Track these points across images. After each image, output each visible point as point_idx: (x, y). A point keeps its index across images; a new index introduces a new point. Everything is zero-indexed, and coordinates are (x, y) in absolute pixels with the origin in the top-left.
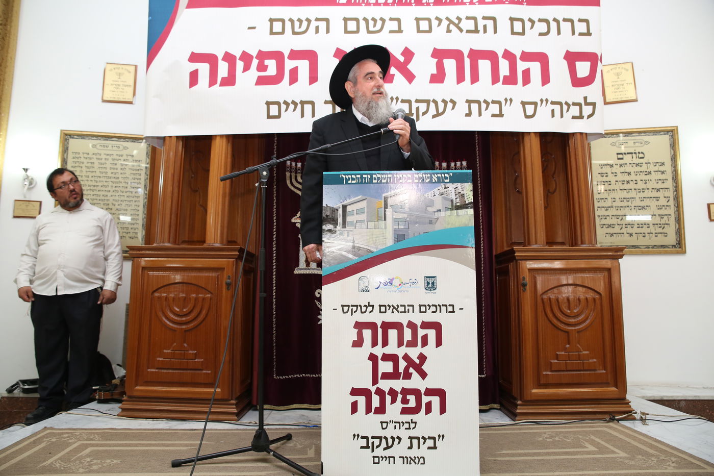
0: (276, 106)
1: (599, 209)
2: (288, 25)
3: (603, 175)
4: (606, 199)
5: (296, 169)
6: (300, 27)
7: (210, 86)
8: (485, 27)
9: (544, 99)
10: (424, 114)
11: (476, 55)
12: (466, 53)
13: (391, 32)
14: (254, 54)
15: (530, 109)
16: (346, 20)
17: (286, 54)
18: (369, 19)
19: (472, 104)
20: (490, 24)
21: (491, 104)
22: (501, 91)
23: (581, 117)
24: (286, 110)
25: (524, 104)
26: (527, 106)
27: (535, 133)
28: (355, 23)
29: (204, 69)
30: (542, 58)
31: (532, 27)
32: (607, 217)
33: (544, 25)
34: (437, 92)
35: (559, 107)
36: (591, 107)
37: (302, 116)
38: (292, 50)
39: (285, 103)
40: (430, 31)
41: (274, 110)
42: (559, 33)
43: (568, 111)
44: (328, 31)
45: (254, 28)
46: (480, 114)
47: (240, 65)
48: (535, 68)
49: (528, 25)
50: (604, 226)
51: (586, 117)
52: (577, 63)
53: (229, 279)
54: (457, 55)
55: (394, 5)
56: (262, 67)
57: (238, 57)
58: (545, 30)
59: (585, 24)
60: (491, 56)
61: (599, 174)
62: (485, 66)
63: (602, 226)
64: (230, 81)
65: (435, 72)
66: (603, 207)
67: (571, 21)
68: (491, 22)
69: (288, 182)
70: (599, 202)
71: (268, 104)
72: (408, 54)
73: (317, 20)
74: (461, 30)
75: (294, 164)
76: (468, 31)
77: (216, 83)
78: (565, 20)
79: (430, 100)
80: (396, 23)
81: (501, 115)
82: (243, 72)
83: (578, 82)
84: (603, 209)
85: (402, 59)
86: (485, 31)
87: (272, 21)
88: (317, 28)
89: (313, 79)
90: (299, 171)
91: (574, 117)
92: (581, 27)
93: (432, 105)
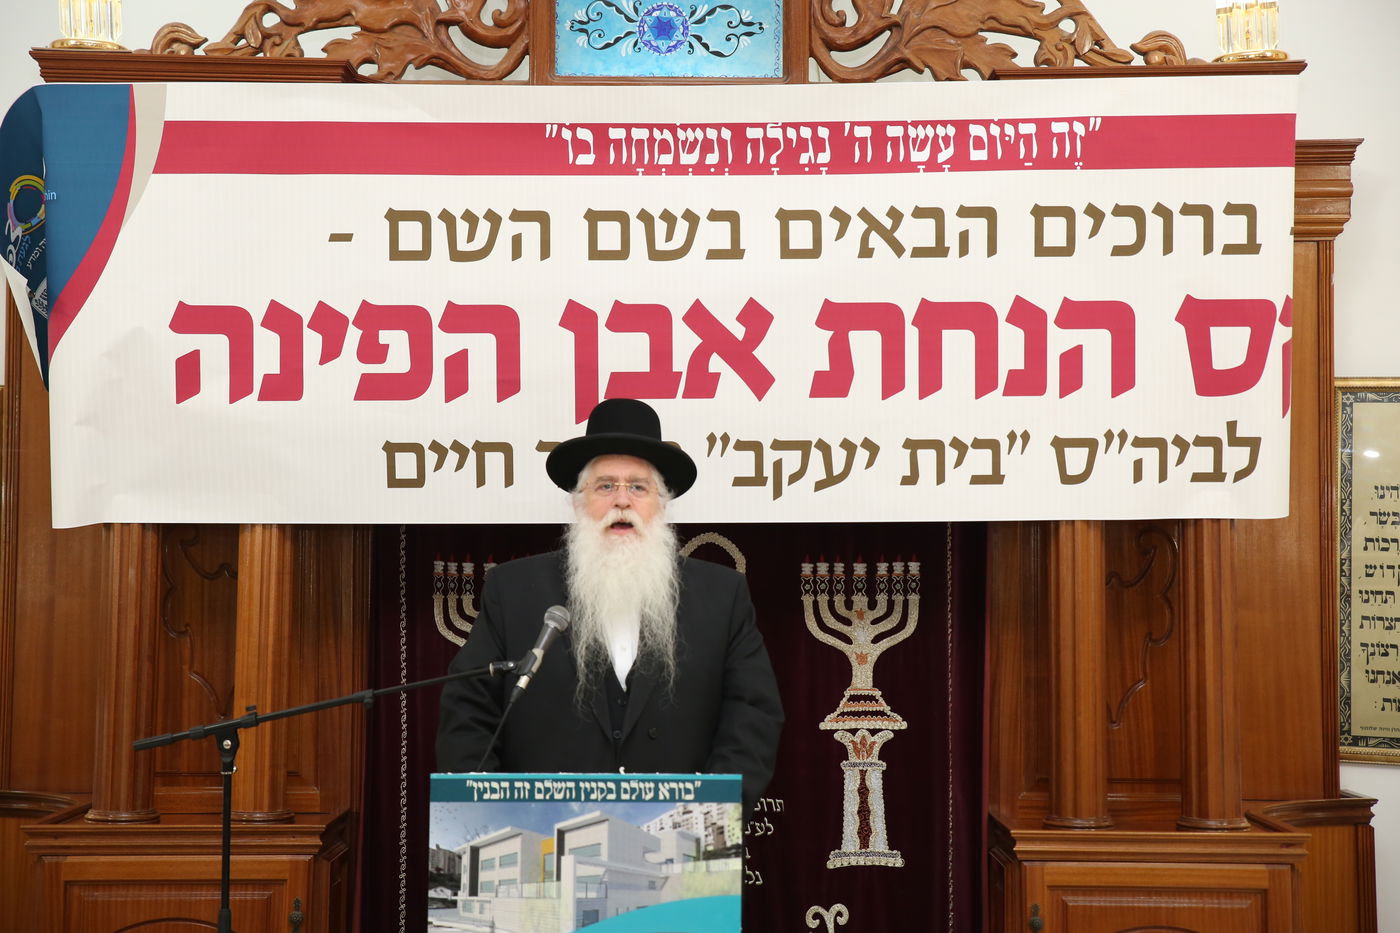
0: (412, 457)
1: (1366, 623)
2: (439, 229)
3: (1384, 519)
4: (1392, 593)
5: (460, 580)
6: (471, 238)
7: (235, 396)
8: (964, 237)
9: (1116, 433)
10: (795, 478)
11: (936, 317)
12: (909, 314)
13: (713, 254)
14: (350, 312)
15: (1076, 459)
16: (593, 217)
17: (436, 317)
18: (656, 213)
19: (921, 453)
20: (978, 227)
21: (970, 449)
22: (1001, 413)
23: (1218, 476)
24: (438, 466)
25: (1060, 445)
26: (1068, 451)
27: (1087, 522)
28: (616, 226)
29: (214, 350)
30: (1117, 318)
31: (1094, 232)
32: (1390, 650)
33: (1129, 224)
34: (831, 420)
35: (1155, 452)
36: (1247, 450)
37: (481, 481)
38: (451, 307)
39: (436, 447)
40: (815, 252)
41: (406, 465)
42: (1168, 248)
43: (1180, 461)
44: (545, 253)
45: (347, 237)
46: (941, 479)
47: (312, 342)
48: (1097, 344)
49: (1084, 223)
50: (1380, 677)
51: (1230, 477)
52: (1213, 330)
53: (297, 908)
54: (883, 318)
55: (723, 173)
56: (371, 351)
57: (306, 321)
58: (1130, 239)
59: (1242, 220)
60: (977, 318)
61: (1372, 514)
62: (959, 346)
63: (1372, 677)
64: (286, 385)
65: (826, 367)
66: (1380, 619)
67: (1205, 212)
68: (983, 223)
69: (439, 619)
70: (1367, 601)
71: (391, 449)
72: (756, 317)
73: (517, 216)
74: (898, 249)
75: (453, 567)
76: (919, 252)
77: (250, 391)
78: (1187, 210)
79: (810, 442)
80: (726, 226)
81: (996, 478)
82: (322, 362)
83: (1211, 382)
84: (1379, 623)
85: (739, 331)
86: (964, 250)
87: (394, 217)
88: (517, 241)
89: (508, 383)
90: (468, 586)
91: (1197, 477)
92: (1231, 230)
93: (816, 455)
